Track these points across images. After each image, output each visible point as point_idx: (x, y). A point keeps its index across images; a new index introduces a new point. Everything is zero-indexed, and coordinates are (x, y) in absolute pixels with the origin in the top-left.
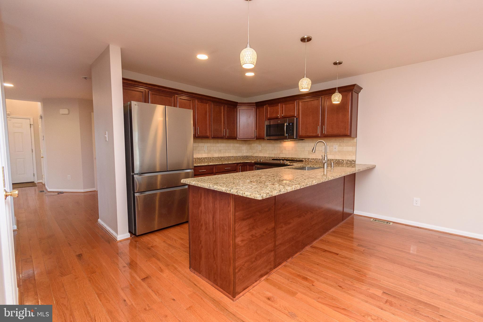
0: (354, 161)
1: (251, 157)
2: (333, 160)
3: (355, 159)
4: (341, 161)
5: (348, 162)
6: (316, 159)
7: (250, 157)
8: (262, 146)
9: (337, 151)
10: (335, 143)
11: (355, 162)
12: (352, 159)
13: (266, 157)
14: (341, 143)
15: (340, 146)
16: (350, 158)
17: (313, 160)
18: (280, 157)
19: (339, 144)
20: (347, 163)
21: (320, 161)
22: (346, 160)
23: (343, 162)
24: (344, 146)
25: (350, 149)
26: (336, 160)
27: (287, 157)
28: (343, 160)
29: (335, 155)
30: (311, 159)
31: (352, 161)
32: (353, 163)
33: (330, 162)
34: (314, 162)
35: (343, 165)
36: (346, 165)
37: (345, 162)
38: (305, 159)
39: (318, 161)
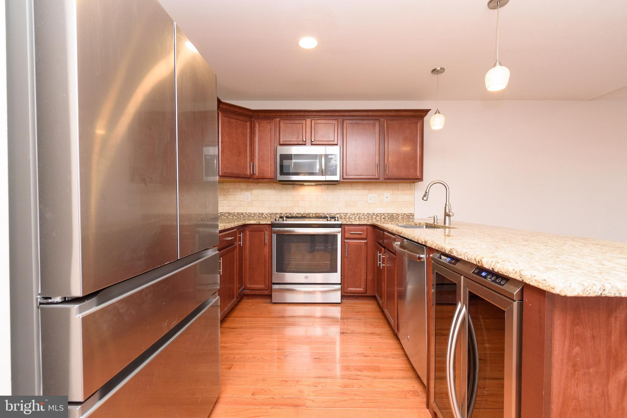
0: (412, 214)
1: (227, 215)
2: (384, 214)
3: (414, 213)
4: (395, 215)
5: (405, 217)
6: (358, 214)
7: (224, 215)
8: (253, 194)
9: (389, 202)
10: (387, 191)
11: (413, 216)
12: (409, 213)
13: (263, 214)
14: (394, 189)
15: (394, 193)
16: (407, 211)
17: (353, 216)
18: (292, 212)
19: (392, 190)
20: (403, 218)
21: (364, 216)
22: (401, 214)
23: (397, 216)
25: (407, 198)
26: (389, 214)
27: (307, 212)
28: (398, 215)
29: (386, 207)
30: (350, 214)
31: (410, 214)
32: (412, 217)
33: (380, 217)
34: (355, 218)
35: (397, 221)
36: (402, 221)
37: (401, 216)
38: (339, 215)
39: (362, 217)
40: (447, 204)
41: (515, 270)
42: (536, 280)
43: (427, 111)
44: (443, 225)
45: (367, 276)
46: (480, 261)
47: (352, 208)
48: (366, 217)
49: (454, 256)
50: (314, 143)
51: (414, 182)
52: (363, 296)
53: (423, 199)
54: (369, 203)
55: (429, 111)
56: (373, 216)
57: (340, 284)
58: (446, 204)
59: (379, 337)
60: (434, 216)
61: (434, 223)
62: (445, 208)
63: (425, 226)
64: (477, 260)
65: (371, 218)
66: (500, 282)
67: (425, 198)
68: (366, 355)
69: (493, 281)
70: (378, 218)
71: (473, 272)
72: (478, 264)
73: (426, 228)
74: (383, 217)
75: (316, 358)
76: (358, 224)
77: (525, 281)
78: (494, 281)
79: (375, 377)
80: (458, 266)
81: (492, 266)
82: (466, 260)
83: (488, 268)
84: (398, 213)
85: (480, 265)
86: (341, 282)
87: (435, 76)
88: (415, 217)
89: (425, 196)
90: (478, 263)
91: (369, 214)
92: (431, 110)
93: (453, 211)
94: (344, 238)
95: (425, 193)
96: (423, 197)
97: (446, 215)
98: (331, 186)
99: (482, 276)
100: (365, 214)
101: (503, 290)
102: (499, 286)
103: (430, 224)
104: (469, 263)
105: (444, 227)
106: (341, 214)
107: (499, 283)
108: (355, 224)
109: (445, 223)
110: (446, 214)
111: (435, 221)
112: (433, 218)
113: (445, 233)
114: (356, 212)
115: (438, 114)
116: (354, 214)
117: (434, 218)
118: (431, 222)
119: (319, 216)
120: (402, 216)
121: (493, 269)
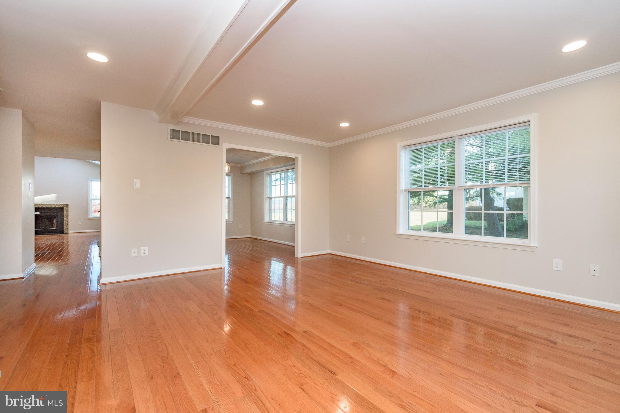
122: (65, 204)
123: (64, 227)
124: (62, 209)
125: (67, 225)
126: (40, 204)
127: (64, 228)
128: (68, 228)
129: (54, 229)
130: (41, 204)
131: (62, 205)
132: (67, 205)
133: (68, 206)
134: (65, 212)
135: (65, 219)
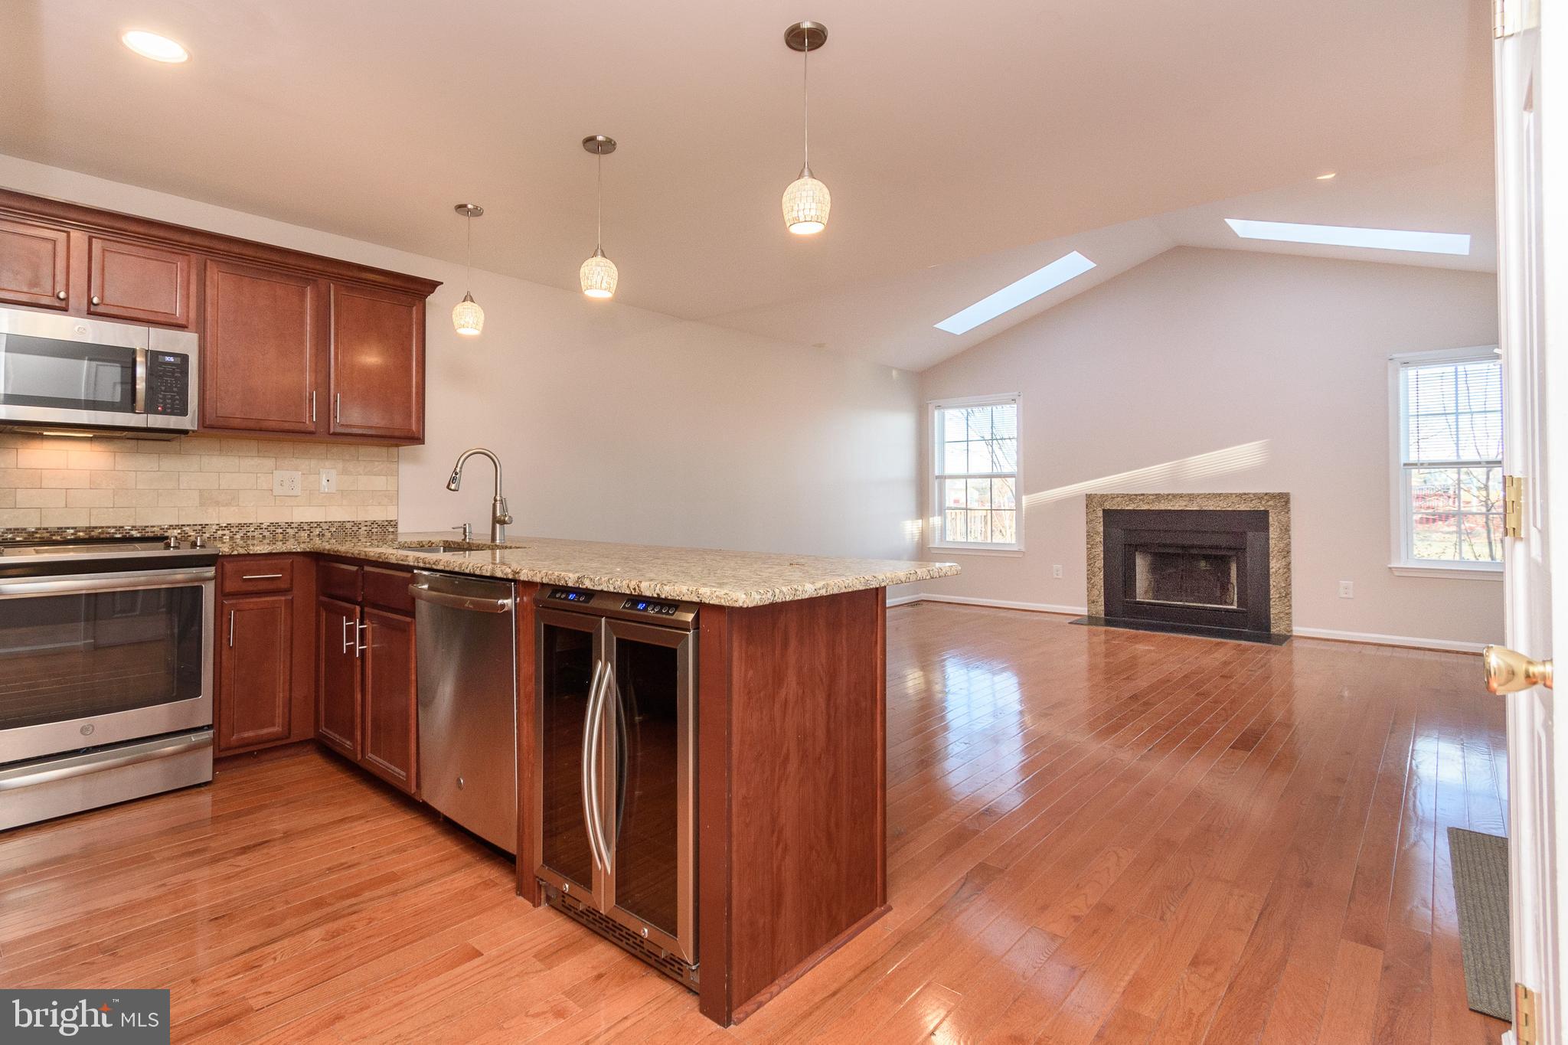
0: (392, 523)
2: (319, 524)
3: (396, 518)
4: (348, 525)
5: (374, 530)
6: (240, 526)
9: (334, 491)
10: (327, 463)
11: (396, 526)
12: (384, 519)
15: (345, 472)
16: (378, 514)
19: (340, 465)
20: (369, 534)
21: (261, 531)
22: (366, 524)
23: (354, 528)
24: (360, 474)
25: (379, 482)
26: (332, 523)
28: (358, 525)
29: (325, 506)
30: (217, 527)
31: (386, 523)
32: (391, 530)
33: (308, 532)
34: (231, 538)
35: (355, 540)
36: (369, 539)
37: (365, 528)
38: (179, 531)
39: (255, 534)
40: (498, 498)
41: (691, 589)
42: (717, 597)
43: (432, 285)
44: (489, 542)
45: (291, 690)
46: (637, 588)
47: (221, 508)
48: (267, 534)
49: (587, 589)
50: (100, 309)
51: (397, 446)
52: (282, 745)
53: (448, 487)
54: (274, 494)
55: (438, 285)
56: (288, 530)
57: (209, 727)
58: (495, 498)
59: (363, 821)
60: (465, 525)
61: (464, 539)
62: (494, 506)
63: (442, 548)
64: (632, 587)
65: (281, 536)
66: (668, 611)
67: (453, 486)
68: (350, 864)
69: (657, 612)
70: (304, 535)
71: (624, 607)
72: (633, 593)
73: (444, 551)
74: (317, 531)
75: (216, 919)
76: (266, 552)
77: (704, 600)
78: (660, 612)
79: (394, 893)
80: (594, 603)
81: (657, 591)
82: (612, 590)
83: (651, 595)
84: (360, 519)
85: (636, 593)
86: (213, 721)
87: (462, 219)
88: (401, 529)
89: (453, 480)
90: (633, 591)
91: (277, 525)
92: (442, 283)
93: (510, 513)
94: (221, 594)
95: (454, 475)
96: (449, 484)
97: (497, 521)
98: (151, 442)
99: (639, 610)
100: (263, 526)
101: (673, 620)
102: (668, 617)
103: (458, 544)
104: (618, 594)
105: (493, 547)
106: (186, 529)
107: (667, 613)
108: (259, 552)
109: (493, 539)
110: (497, 519)
111: (466, 536)
112: (463, 529)
113: (494, 558)
114: (234, 521)
115: (468, 304)
116: (229, 526)
117: (465, 529)
118: (458, 538)
119: (102, 536)
120: (368, 528)
121: (658, 594)
122: (1273, 496)
123: (1272, 603)
124: (1259, 520)
125: (1287, 595)
126: (1174, 496)
127: (1272, 611)
128: (1289, 614)
129: (1227, 611)
130: (1181, 496)
131: (1259, 497)
132: (1284, 499)
133: (1287, 502)
134: (1273, 533)
135: (1275, 565)
